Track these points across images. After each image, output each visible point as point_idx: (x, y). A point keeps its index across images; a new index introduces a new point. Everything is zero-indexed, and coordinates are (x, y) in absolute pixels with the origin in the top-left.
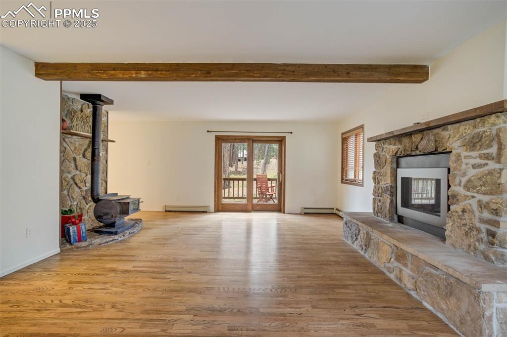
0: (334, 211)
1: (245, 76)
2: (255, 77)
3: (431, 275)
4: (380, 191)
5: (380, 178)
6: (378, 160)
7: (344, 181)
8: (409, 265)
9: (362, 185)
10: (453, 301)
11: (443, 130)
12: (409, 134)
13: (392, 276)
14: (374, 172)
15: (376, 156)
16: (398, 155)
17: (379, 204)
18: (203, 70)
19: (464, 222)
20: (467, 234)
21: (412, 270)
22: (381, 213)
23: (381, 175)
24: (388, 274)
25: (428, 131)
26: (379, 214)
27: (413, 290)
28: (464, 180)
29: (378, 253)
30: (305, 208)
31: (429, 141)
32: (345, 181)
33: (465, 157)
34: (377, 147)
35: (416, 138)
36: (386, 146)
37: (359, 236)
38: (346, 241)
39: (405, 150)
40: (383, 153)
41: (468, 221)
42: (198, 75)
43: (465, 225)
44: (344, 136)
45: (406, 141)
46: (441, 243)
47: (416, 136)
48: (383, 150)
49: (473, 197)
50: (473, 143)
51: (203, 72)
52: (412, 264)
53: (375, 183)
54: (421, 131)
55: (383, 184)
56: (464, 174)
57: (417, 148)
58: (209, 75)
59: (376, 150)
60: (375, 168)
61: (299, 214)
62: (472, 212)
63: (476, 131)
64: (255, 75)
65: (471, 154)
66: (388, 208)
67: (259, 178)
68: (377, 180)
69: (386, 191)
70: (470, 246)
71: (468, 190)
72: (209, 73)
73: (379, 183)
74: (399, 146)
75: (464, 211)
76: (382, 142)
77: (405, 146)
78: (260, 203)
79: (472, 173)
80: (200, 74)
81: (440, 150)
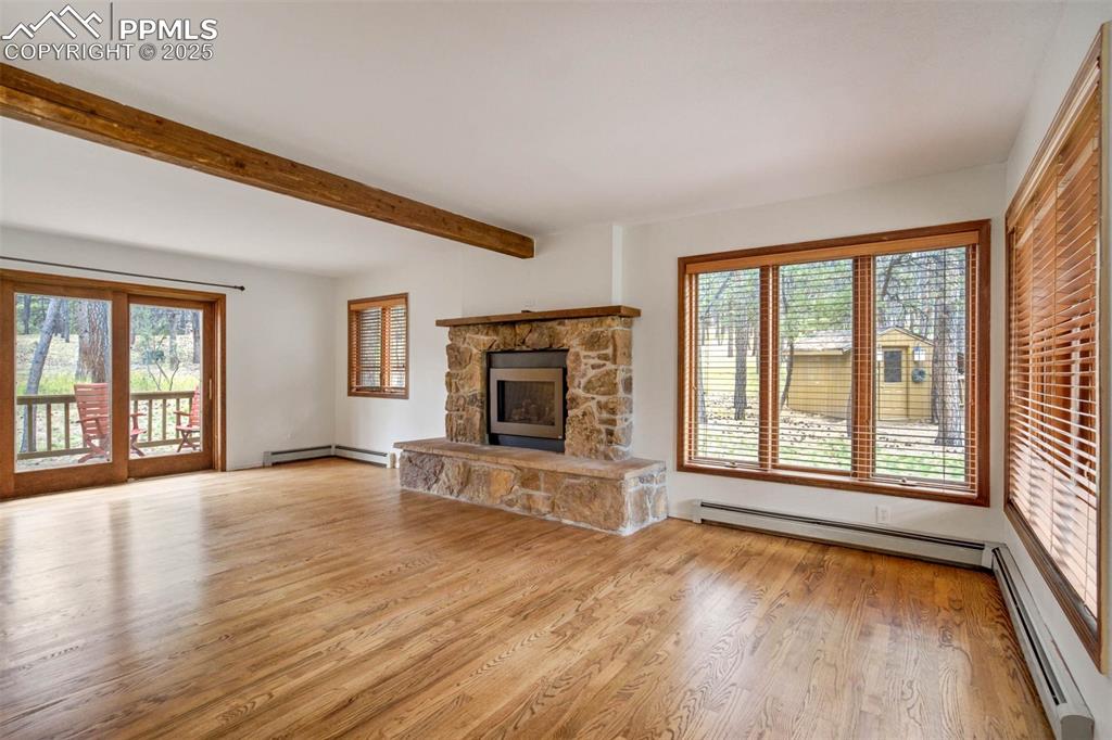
0: (333, 452)
1: (315, 193)
2: (333, 200)
3: (573, 486)
4: (461, 402)
5: (461, 382)
6: (456, 357)
7: (354, 390)
8: (542, 486)
9: (406, 397)
10: (597, 503)
11: (559, 324)
12: (510, 323)
13: (516, 509)
14: (448, 374)
15: (452, 349)
16: (491, 350)
17: (459, 421)
18: (228, 156)
19: (584, 426)
20: (588, 438)
21: (547, 490)
22: (464, 435)
23: (461, 379)
24: (508, 509)
25: (540, 324)
26: (459, 438)
27: (549, 512)
28: (583, 381)
29: (488, 487)
30: (274, 454)
31: (542, 334)
32: (356, 390)
33: (585, 357)
34: (452, 336)
35: (522, 330)
36: (468, 335)
37: (443, 474)
38: (412, 489)
39: (505, 344)
40: (466, 345)
41: (588, 425)
42: (213, 162)
43: (586, 429)
44: (353, 307)
45: (506, 332)
46: (560, 455)
47: (522, 326)
48: (465, 339)
49: (593, 398)
50: (593, 342)
51: (228, 159)
52: (546, 483)
53: (450, 391)
54: (529, 321)
55: (466, 391)
56: (584, 375)
57: (523, 343)
58: (241, 171)
59: (451, 340)
60: (449, 367)
61: (260, 468)
62: (592, 414)
63: (595, 330)
64: (334, 197)
65: (590, 353)
66: (478, 426)
67: (84, 394)
68: (453, 387)
69: (472, 403)
70: (591, 450)
71: (588, 392)
72: (242, 166)
73: (457, 390)
74: (495, 338)
75: (584, 414)
76: (462, 328)
77: (505, 338)
78: (89, 462)
79: (591, 373)
80: (218, 162)
81: (555, 347)
